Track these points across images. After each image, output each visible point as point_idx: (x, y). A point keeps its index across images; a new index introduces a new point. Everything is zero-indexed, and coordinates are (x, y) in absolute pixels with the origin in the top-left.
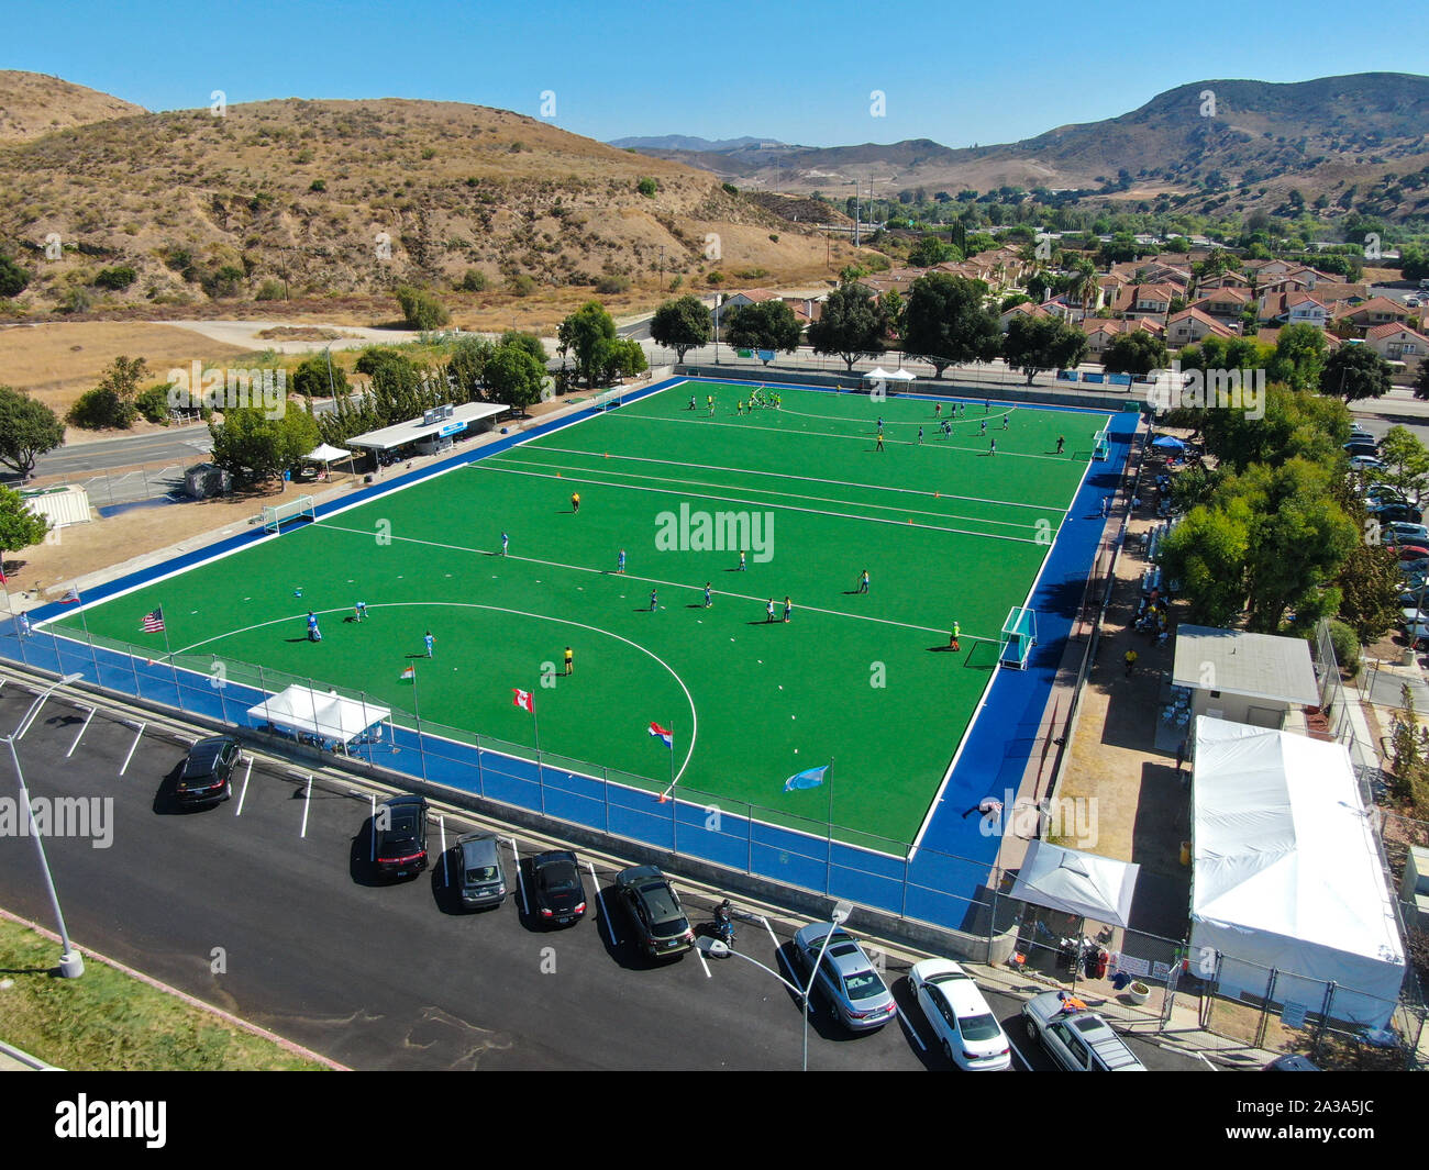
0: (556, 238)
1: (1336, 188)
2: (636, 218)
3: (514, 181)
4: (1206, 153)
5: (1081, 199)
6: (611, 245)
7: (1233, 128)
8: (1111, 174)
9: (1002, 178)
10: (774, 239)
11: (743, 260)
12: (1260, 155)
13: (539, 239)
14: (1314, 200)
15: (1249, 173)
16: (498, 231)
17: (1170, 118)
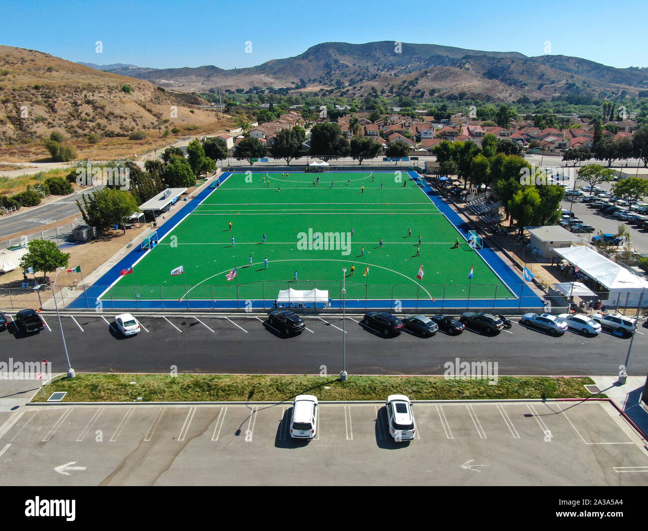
0: (92, 115)
1: (387, 86)
2: (129, 103)
3: (59, 87)
4: (333, 72)
5: (289, 91)
6: (121, 117)
7: (341, 62)
8: (297, 81)
9: (252, 83)
10: (192, 112)
11: (182, 122)
12: (354, 73)
13: (83, 115)
14: (380, 91)
15: (351, 80)
16: (60, 112)
17: (317, 57)
